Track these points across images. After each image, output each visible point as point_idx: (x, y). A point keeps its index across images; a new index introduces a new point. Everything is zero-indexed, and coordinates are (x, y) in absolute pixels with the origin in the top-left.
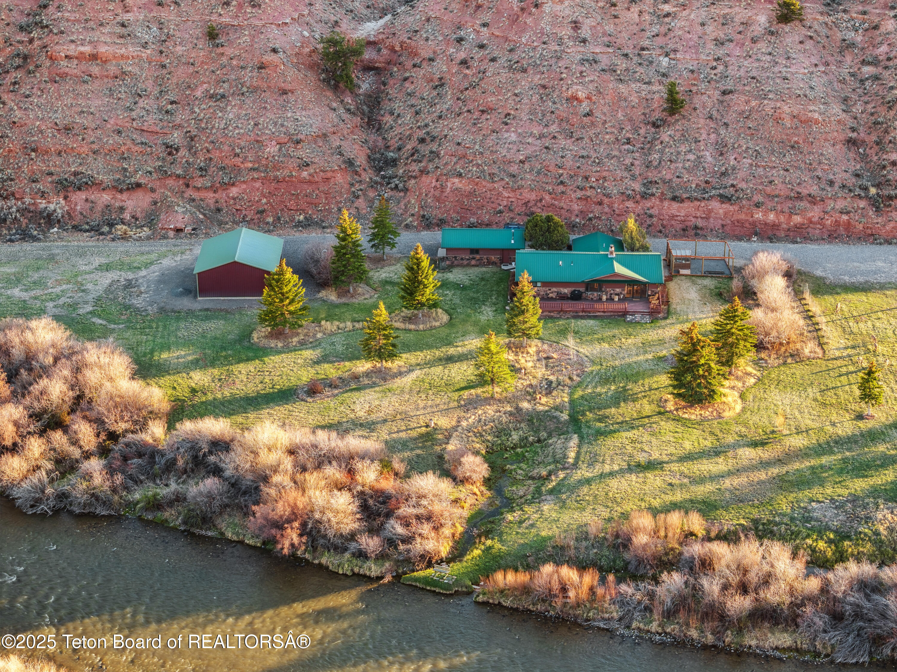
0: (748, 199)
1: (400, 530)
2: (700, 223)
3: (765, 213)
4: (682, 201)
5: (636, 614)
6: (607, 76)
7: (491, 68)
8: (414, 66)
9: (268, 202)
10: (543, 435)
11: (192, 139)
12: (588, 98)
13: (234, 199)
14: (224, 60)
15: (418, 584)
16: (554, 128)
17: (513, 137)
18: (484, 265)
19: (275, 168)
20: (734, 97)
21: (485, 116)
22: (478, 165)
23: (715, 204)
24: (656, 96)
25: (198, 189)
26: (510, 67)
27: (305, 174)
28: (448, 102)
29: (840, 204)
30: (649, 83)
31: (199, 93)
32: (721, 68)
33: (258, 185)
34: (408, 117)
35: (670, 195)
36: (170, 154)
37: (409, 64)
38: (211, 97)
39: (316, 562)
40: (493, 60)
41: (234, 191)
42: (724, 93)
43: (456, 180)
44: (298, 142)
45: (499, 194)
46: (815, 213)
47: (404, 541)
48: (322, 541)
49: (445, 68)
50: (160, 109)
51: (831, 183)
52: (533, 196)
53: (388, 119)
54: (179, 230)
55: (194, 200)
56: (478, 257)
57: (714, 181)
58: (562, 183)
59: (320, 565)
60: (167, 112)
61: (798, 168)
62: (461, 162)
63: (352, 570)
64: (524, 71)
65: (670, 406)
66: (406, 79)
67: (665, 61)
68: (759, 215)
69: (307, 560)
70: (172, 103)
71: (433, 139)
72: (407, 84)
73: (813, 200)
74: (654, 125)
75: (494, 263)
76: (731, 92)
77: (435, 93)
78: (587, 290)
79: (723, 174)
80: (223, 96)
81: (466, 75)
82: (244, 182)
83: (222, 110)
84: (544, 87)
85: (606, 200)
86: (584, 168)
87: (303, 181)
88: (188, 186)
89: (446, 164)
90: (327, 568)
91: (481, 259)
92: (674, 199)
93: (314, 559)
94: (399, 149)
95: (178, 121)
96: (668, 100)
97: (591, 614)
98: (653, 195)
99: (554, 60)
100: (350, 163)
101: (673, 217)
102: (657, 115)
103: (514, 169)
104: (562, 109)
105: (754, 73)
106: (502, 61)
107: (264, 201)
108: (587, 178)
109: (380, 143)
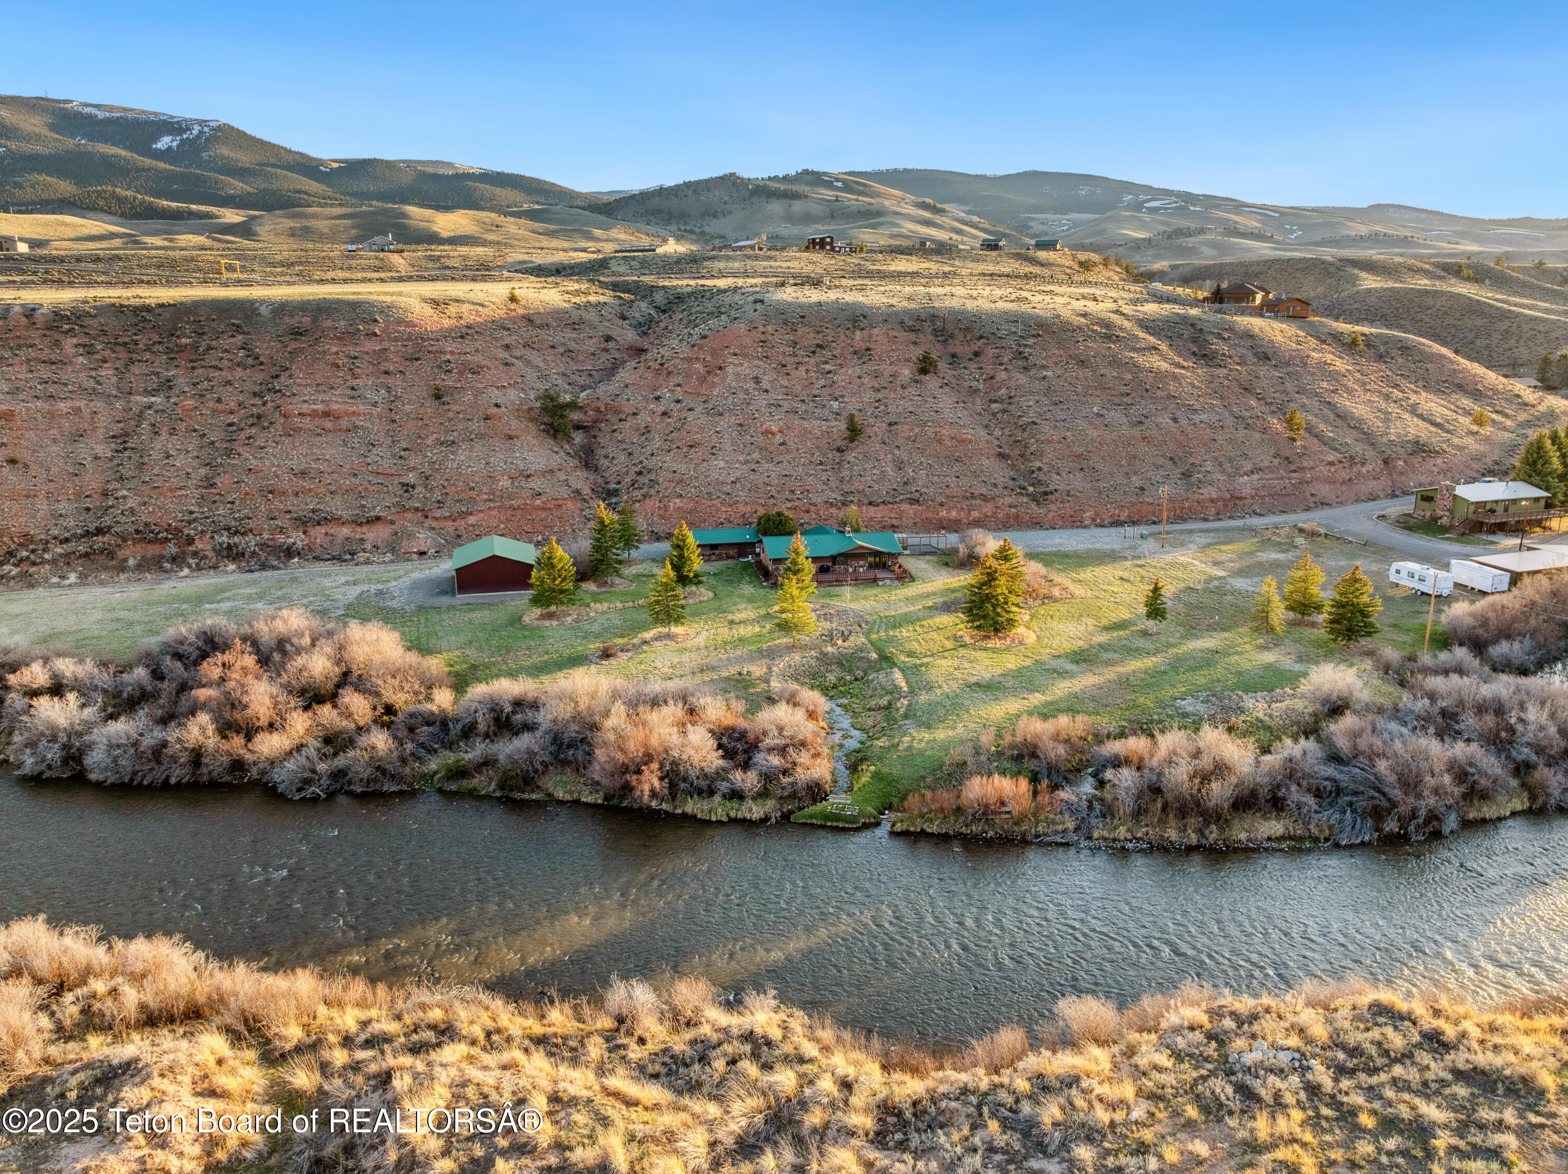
0: (932, 500)
1: (775, 761)
2: (895, 522)
3: (949, 510)
4: (878, 505)
5: (1094, 821)
6: (791, 416)
7: (691, 416)
8: (621, 420)
9: (506, 527)
10: (859, 673)
11: (427, 478)
12: (781, 431)
13: (473, 526)
14: (451, 415)
15: (815, 821)
16: (756, 456)
17: (722, 464)
18: (723, 559)
19: (510, 498)
20: (899, 427)
21: (693, 450)
22: (695, 487)
23: (905, 507)
24: (835, 430)
25: (437, 519)
26: (708, 413)
27: (538, 502)
28: (657, 443)
29: (1008, 501)
30: (827, 420)
31: (429, 442)
32: (882, 408)
33: (494, 513)
34: (623, 458)
35: (866, 501)
36: (406, 491)
37: (614, 419)
38: (442, 443)
39: (679, 811)
40: (690, 410)
41: (472, 520)
42: (890, 424)
43: (678, 500)
44: (529, 476)
45: (718, 510)
46: (988, 508)
47: (785, 772)
48: (682, 785)
49: (649, 419)
50: (394, 456)
51: (995, 485)
52: (748, 509)
53: (604, 463)
54: (422, 554)
55: (434, 529)
56: (717, 552)
57: (900, 489)
58: (772, 496)
59: (684, 815)
60: (401, 457)
61: (966, 476)
62: (680, 486)
63: (728, 815)
64: (721, 414)
65: (967, 640)
66: (614, 431)
67: (835, 405)
68: (943, 513)
69: (666, 812)
70: (404, 450)
71: (650, 471)
72: (616, 434)
73: (985, 498)
74: (839, 450)
75: (732, 558)
76: (896, 423)
77: (643, 438)
78: (834, 564)
79: (905, 483)
80: (453, 442)
81: (668, 424)
82: (481, 511)
83: (453, 453)
84: (741, 425)
85: (813, 508)
86: (789, 483)
87: (538, 508)
88: (426, 517)
89: (666, 489)
90: (694, 817)
91: (720, 555)
92: (871, 503)
93: (675, 808)
94: (619, 483)
95: (412, 464)
96: (848, 429)
97: (1040, 828)
98: (852, 502)
99: (744, 406)
100: (578, 492)
101: (872, 519)
102: (839, 443)
103: (727, 488)
104: (760, 439)
105: (910, 409)
106: (699, 409)
107: (502, 526)
108: (793, 492)
109: (600, 480)
